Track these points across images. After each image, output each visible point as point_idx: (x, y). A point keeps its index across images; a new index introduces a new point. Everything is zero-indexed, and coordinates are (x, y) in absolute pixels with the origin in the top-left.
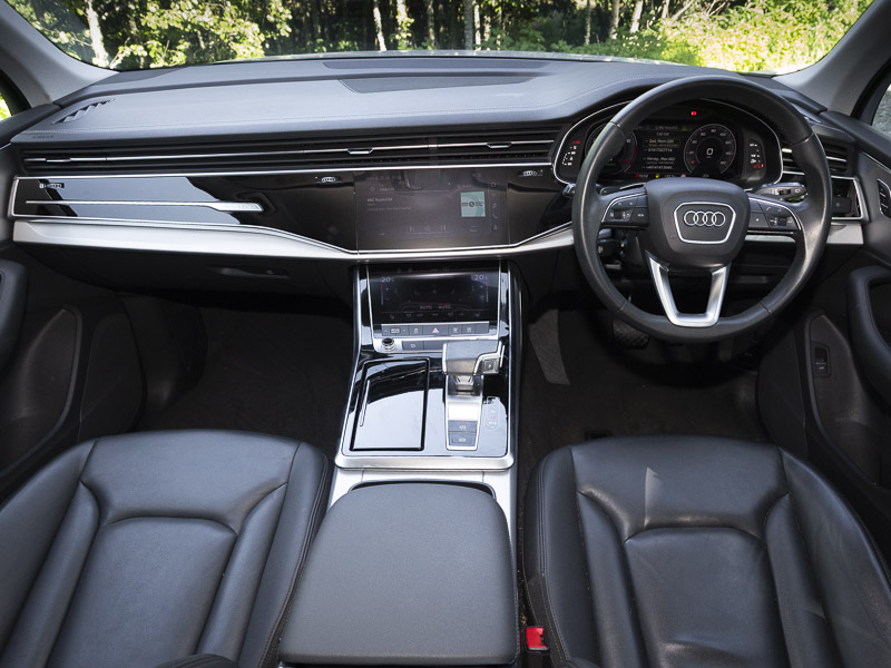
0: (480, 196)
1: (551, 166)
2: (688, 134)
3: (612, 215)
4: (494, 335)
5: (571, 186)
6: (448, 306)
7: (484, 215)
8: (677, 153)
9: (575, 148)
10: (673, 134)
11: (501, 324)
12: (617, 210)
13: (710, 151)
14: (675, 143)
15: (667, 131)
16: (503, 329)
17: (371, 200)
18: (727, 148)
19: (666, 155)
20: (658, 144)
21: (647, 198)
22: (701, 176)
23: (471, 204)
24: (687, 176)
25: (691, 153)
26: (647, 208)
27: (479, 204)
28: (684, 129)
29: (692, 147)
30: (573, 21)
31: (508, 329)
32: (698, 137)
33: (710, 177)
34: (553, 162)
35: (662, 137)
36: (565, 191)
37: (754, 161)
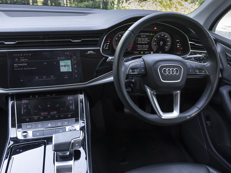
0: (69, 62)
1: (99, 49)
2: (153, 36)
3: (131, 71)
4: (77, 127)
5: (110, 58)
6: (55, 112)
7: (71, 70)
8: (149, 44)
9: (109, 41)
10: (147, 36)
11: (81, 122)
12: (133, 69)
13: (161, 43)
14: (148, 40)
15: (145, 35)
16: (81, 124)
17: (16, 65)
18: (168, 42)
19: (145, 44)
20: (142, 40)
21: (145, 63)
22: (159, 53)
23: (65, 66)
24: (154, 53)
25: (154, 43)
26: (145, 67)
27: (68, 66)
28: (151, 34)
29: (155, 41)
30: (96, 4)
31: (84, 123)
32: (157, 38)
33: (162, 53)
34: (100, 47)
35: (143, 38)
36: (108, 60)
37: (178, 47)
